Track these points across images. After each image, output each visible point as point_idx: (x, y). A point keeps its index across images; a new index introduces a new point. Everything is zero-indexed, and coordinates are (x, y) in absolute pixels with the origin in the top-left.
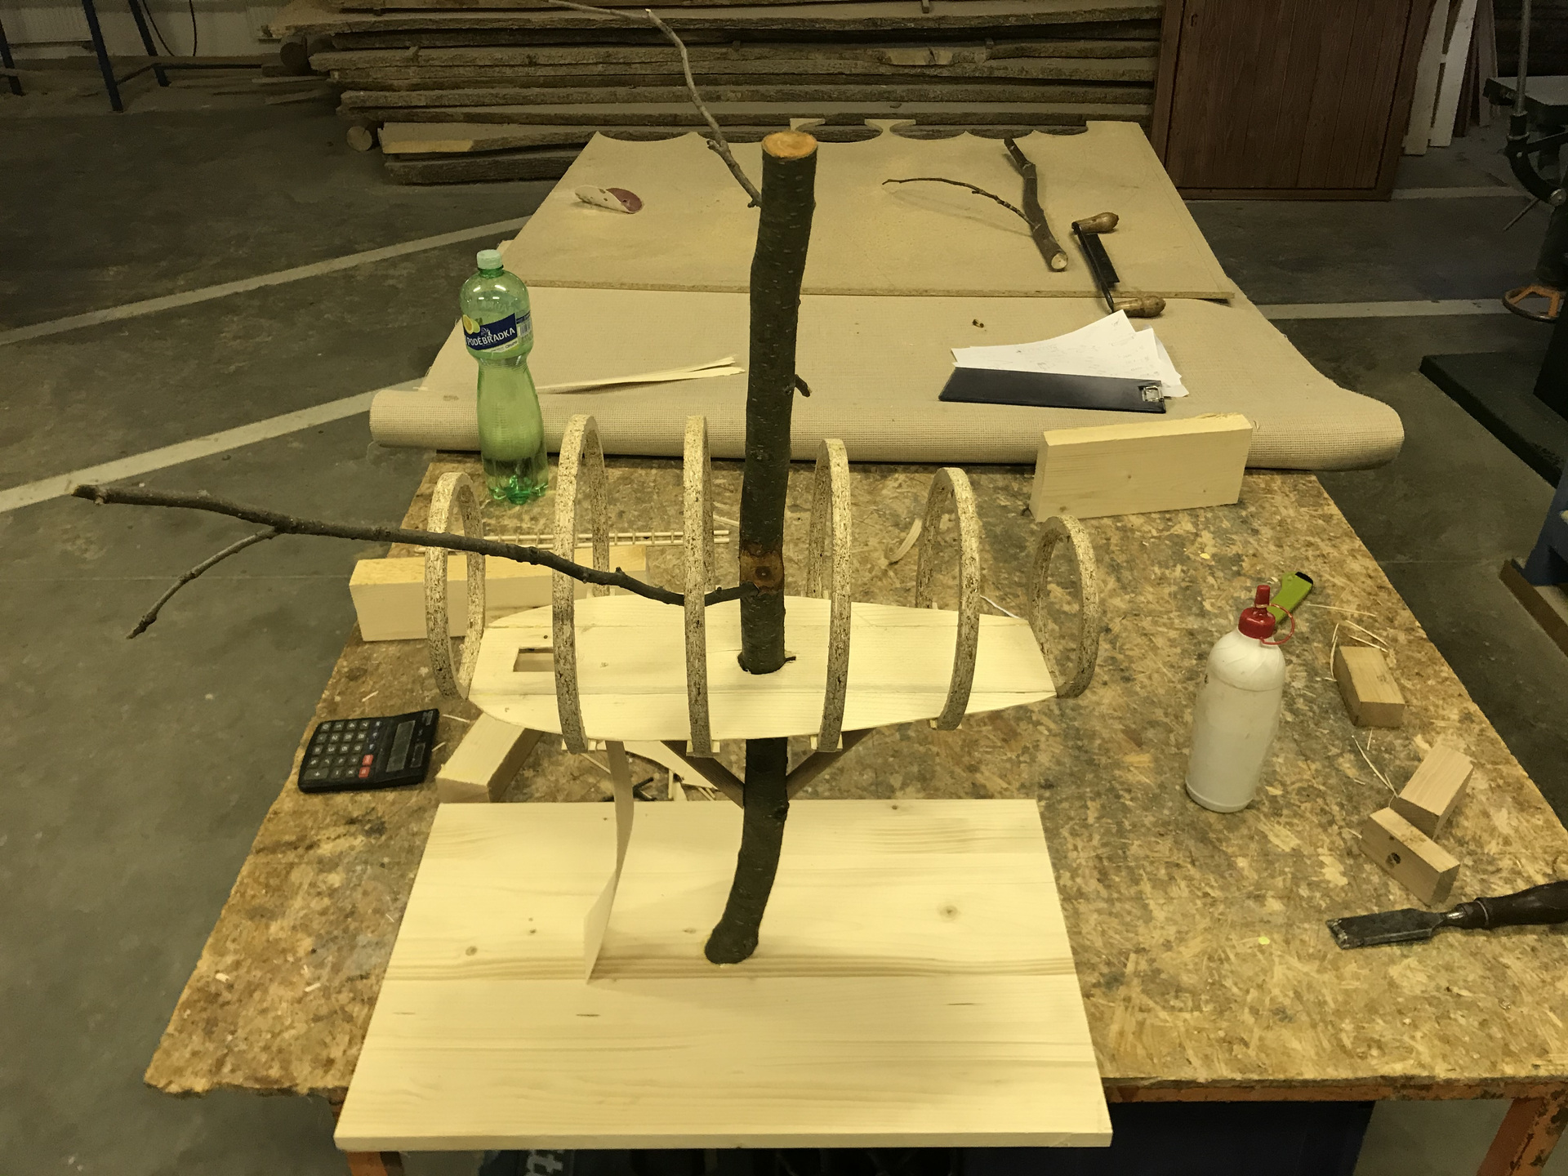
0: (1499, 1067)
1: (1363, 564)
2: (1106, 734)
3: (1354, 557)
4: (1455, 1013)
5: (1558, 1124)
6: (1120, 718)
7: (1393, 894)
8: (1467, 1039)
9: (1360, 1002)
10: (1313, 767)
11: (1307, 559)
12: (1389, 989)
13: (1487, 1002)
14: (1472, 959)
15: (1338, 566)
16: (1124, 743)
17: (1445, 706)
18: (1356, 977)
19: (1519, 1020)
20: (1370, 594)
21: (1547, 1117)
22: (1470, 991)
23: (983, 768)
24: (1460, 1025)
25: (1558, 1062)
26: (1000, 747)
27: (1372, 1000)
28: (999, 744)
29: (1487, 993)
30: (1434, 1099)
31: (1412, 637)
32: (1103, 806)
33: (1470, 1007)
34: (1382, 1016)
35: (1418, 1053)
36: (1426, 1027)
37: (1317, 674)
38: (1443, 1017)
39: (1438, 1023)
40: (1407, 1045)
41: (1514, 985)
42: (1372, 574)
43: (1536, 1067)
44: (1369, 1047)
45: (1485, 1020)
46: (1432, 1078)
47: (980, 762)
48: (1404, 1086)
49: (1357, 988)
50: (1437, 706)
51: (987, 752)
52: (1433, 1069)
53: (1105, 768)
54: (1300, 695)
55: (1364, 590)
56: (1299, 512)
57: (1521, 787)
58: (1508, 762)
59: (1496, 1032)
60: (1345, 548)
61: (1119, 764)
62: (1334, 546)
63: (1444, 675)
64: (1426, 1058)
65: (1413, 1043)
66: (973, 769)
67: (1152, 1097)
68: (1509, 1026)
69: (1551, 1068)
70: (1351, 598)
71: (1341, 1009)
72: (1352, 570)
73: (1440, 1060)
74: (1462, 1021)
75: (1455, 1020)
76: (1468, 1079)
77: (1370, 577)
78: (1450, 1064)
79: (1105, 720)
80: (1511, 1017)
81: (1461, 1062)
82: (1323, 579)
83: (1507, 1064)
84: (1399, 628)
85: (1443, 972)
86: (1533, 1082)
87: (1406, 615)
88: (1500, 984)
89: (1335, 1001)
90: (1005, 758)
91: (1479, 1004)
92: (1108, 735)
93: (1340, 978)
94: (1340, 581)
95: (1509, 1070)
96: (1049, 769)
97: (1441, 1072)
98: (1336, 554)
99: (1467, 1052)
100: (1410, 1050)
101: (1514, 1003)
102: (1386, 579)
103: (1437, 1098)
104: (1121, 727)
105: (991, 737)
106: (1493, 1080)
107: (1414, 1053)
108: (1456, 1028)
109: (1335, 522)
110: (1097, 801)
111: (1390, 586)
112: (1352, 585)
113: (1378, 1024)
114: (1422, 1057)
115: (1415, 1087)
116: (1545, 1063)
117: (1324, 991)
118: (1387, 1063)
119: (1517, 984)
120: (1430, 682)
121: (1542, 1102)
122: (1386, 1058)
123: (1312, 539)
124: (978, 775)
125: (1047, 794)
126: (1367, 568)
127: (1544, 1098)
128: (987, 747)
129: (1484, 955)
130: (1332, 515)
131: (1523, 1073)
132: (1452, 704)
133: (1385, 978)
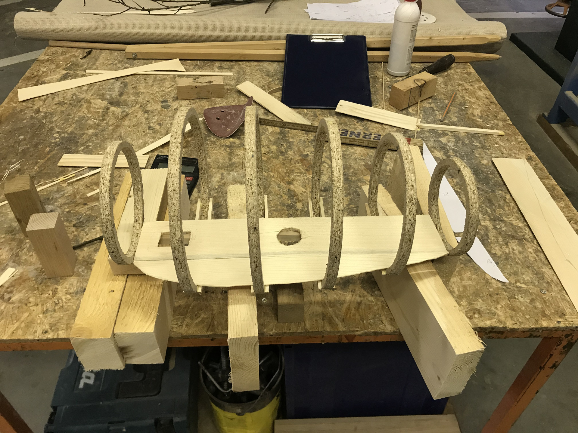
0: (539, 322)
1: (484, 93)
2: (356, 167)
3: (480, 90)
4: (517, 296)
5: (566, 349)
6: (364, 159)
7: (490, 239)
8: (523, 308)
9: (471, 291)
10: (455, 181)
11: (459, 90)
12: (486, 284)
13: (534, 290)
14: (527, 269)
15: (473, 94)
16: (364, 171)
17: (519, 153)
18: (470, 279)
19: (550, 299)
20: (487, 105)
21: (560, 347)
22: (525, 285)
23: (295, 182)
24: (520, 302)
25: (570, 320)
26: (304, 173)
27: (477, 290)
28: (304, 172)
29: (534, 285)
30: (505, 338)
31: (505, 124)
32: (351, 199)
33: (526, 292)
34: (482, 298)
35: (498, 316)
36: (503, 303)
37: (460, 140)
38: (512, 297)
39: (510, 301)
40: (493, 312)
41: (548, 282)
42: (488, 97)
43: (559, 322)
44: (474, 313)
45: (533, 299)
46: (505, 328)
47: (293, 180)
48: (490, 332)
49: (470, 284)
50: (515, 154)
51: (298, 176)
52: (505, 323)
53: (354, 182)
54: (451, 149)
55: (484, 104)
56: (456, 71)
57: (554, 189)
58: (548, 178)
59: (538, 305)
60: (476, 86)
61: (361, 180)
62: (471, 85)
63: (519, 140)
64: (502, 318)
65: (496, 310)
66: (290, 183)
67: (362, 340)
68: (545, 302)
69: (567, 323)
70: (478, 107)
71: (462, 295)
72: (479, 95)
73: (509, 319)
74: (521, 299)
75: (518, 299)
76: (524, 328)
77: (487, 98)
78: (514, 321)
79: (356, 161)
80: (547, 297)
81: (520, 320)
82: (465, 99)
83: (544, 320)
84: (500, 120)
85: (513, 276)
86: (556, 329)
87: (503, 114)
88: (541, 281)
89: (459, 291)
90: (306, 178)
91: (530, 291)
92: (357, 167)
93: (462, 279)
94: (473, 100)
95: (545, 324)
96: (326, 183)
97: (510, 324)
98: (472, 88)
99: (523, 315)
100: (495, 314)
101: (548, 291)
102: (494, 99)
103: (506, 337)
104: (364, 163)
105: (301, 168)
106: (536, 329)
107: (496, 316)
108: (518, 303)
109: (472, 75)
110: (348, 197)
111: (496, 102)
112: (478, 101)
113: (479, 301)
114: (500, 318)
115: (495, 332)
116: (563, 320)
117: (454, 286)
118: (482, 321)
119: (549, 281)
120: (512, 143)
121: (560, 340)
122: (482, 318)
123: (461, 83)
124: (292, 186)
125: (324, 194)
126: (486, 95)
127: (560, 337)
128: (298, 173)
129: (533, 268)
130: (471, 72)
131: (552, 326)
132: (523, 153)
133: (484, 279)
